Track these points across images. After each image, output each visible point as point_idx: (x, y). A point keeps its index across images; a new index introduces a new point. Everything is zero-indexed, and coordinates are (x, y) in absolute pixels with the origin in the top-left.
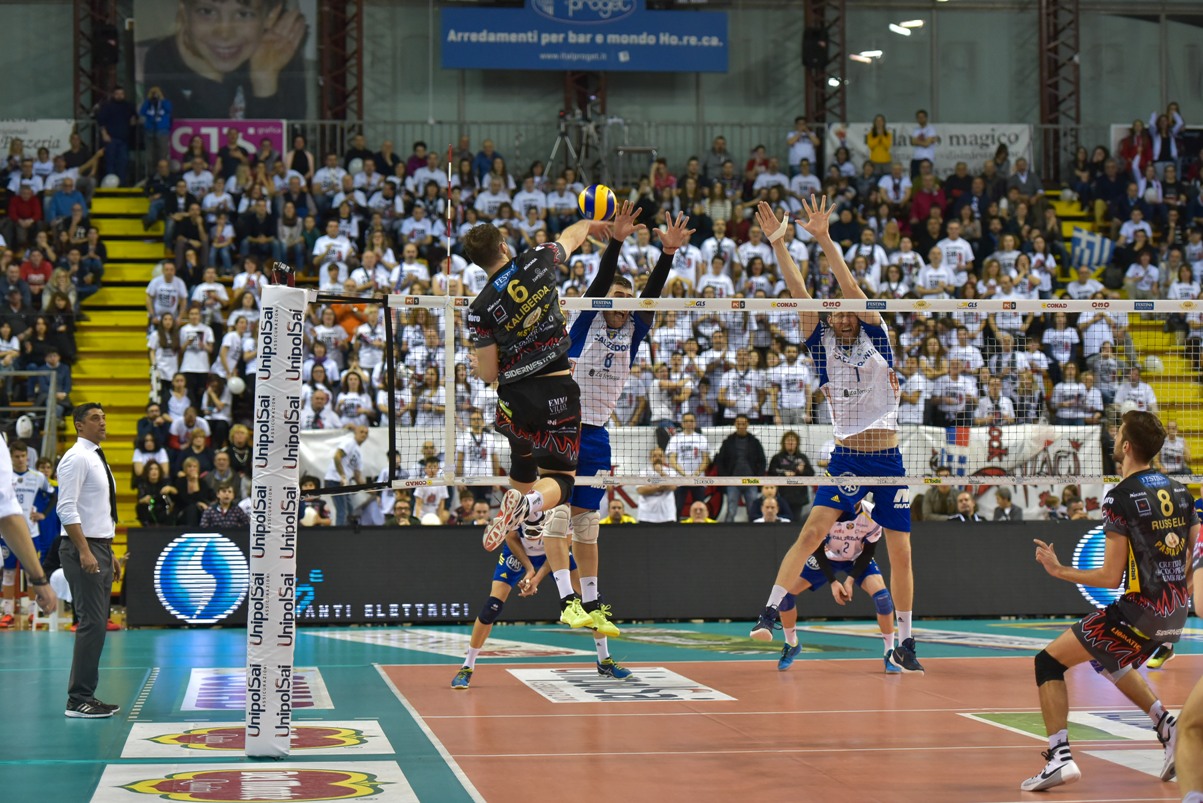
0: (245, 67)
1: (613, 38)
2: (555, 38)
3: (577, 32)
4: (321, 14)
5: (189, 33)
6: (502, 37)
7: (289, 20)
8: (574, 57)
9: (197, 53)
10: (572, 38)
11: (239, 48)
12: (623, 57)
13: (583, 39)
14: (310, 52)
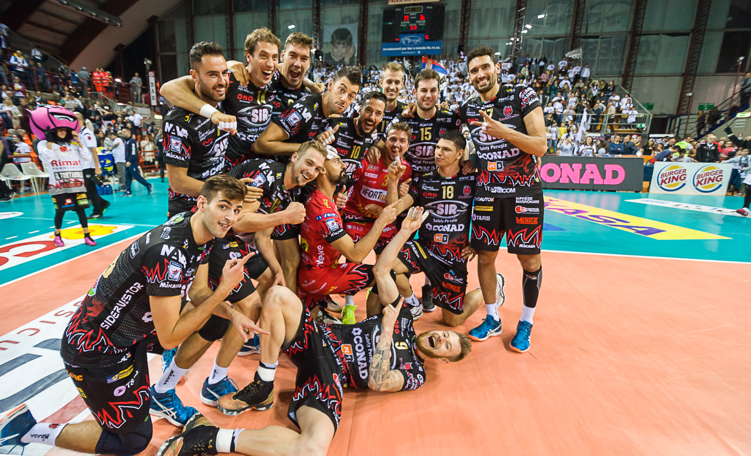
0: (343, 59)
1: (417, 48)
2: (405, 49)
3: (410, 47)
4: (358, 47)
5: (333, 52)
6: (394, 49)
7: (352, 48)
8: (408, 53)
9: (334, 56)
10: (409, 49)
11: (342, 55)
12: (419, 52)
13: (411, 49)
14: (356, 55)
